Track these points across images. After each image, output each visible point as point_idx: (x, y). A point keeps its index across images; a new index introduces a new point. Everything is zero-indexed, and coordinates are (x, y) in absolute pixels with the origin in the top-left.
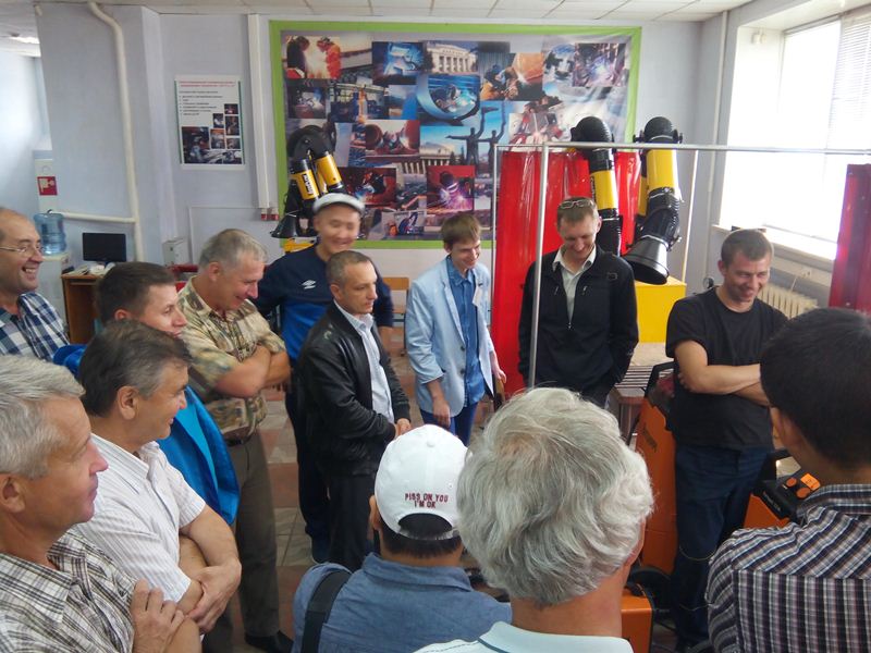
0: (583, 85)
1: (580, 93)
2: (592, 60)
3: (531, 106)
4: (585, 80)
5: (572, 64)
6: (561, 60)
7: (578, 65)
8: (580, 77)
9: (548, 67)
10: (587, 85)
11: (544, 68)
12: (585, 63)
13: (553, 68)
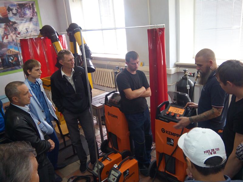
0: (23, 17)
1: (23, 20)
2: (24, 9)
3: (6, 25)
4: (23, 16)
5: (17, 10)
6: (13, 9)
7: (19, 10)
8: (21, 14)
9: (9, 11)
10: (24, 17)
11: (7, 12)
12: (22, 10)
13: (11, 12)
